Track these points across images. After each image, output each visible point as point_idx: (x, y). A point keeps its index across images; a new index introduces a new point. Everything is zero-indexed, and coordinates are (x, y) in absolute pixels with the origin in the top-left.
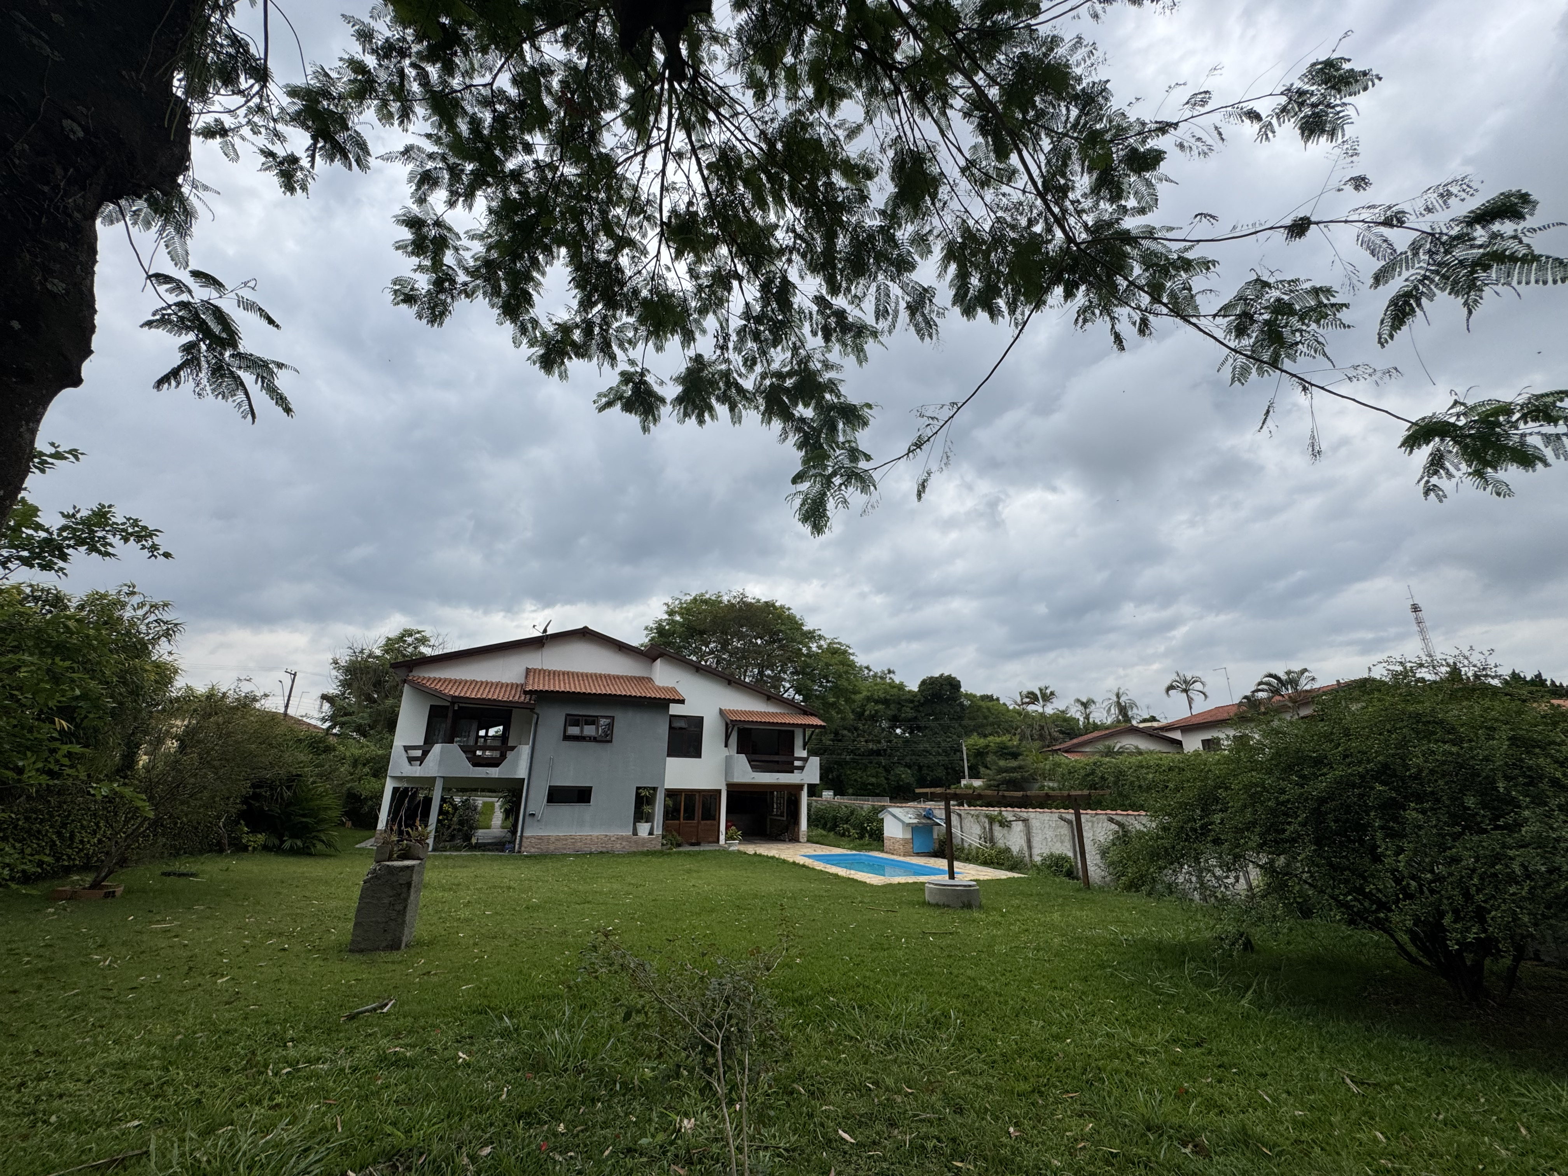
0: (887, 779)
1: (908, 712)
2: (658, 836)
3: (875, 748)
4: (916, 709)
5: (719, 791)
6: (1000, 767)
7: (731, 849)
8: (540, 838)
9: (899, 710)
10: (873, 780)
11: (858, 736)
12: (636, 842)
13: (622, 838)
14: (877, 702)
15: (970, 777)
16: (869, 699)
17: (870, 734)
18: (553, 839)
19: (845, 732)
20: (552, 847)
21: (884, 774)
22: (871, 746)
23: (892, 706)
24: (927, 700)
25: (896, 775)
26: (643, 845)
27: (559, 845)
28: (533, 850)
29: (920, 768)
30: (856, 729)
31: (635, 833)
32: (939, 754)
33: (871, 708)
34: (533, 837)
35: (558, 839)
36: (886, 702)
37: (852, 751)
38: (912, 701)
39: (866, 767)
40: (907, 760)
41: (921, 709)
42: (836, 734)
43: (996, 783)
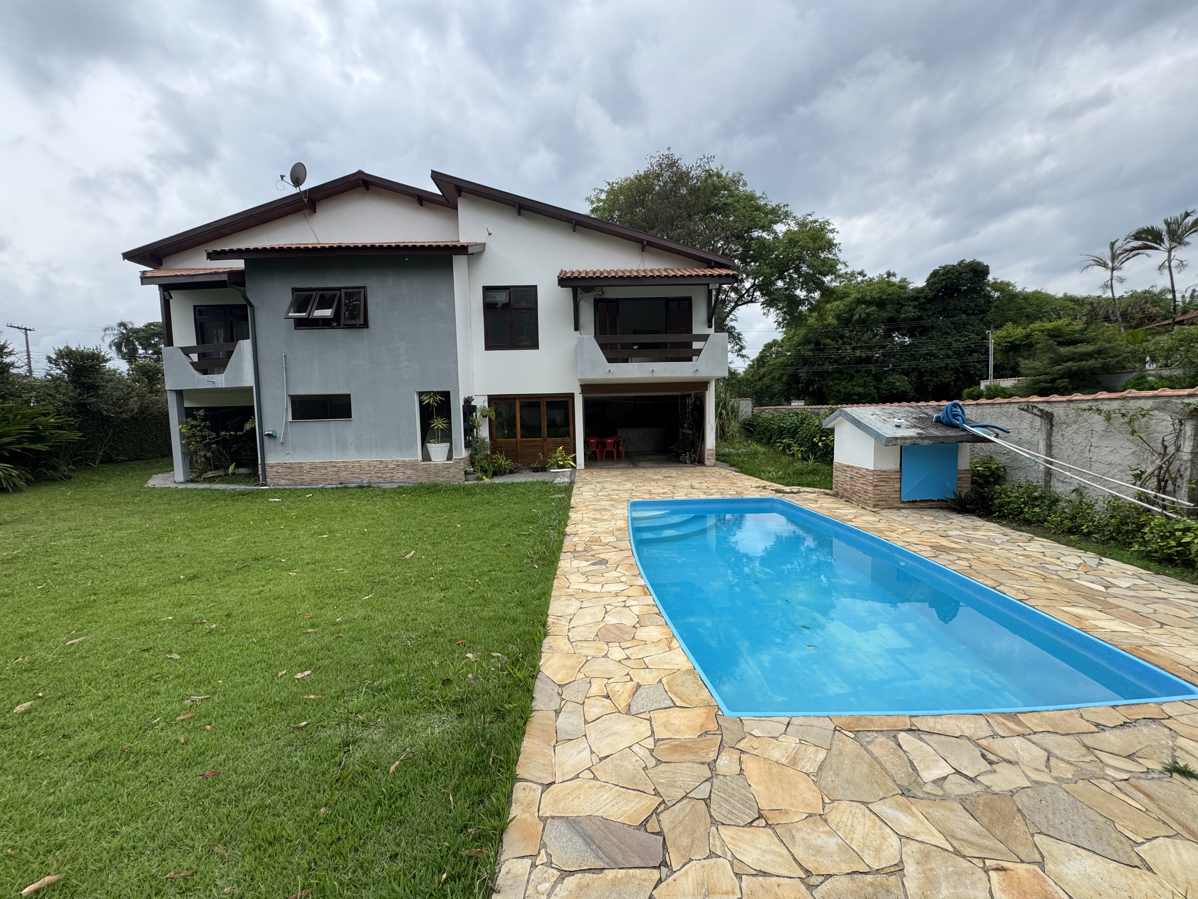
0: (877, 388)
1: (910, 311)
2: (458, 461)
3: (864, 355)
4: (921, 307)
5: (571, 396)
6: (1060, 356)
7: (558, 480)
8: (289, 466)
9: (898, 311)
10: (860, 390)
11: (844, 343)
12: (425, 470)
13: (405, 465)
14: (869, 303)
15: (995, 378)
16: (859, 301)
17: (859, 340)
18: (307, 468)
19: (828, 341)
20: (307, 478)
21: (875, 383)
22: (858, 353)
23: (889, 307)
24: (935, 297)
25: (888, 383)
26: (436, 474)
27: (316, 475)
28: (283, 482)
29: (921, 374)
30: (842, 337)
31: (426, 457)
32: (948, 357)
33: (861, 311)
34: (278, 465)
35: (314, 467)
36: (881, 304)
37: (836, 361)
38: (916, 299)
39: (852, 377)
40: (905, 366)
41: (928, 306)
42: (818, 343)
43: (1049, 377)
